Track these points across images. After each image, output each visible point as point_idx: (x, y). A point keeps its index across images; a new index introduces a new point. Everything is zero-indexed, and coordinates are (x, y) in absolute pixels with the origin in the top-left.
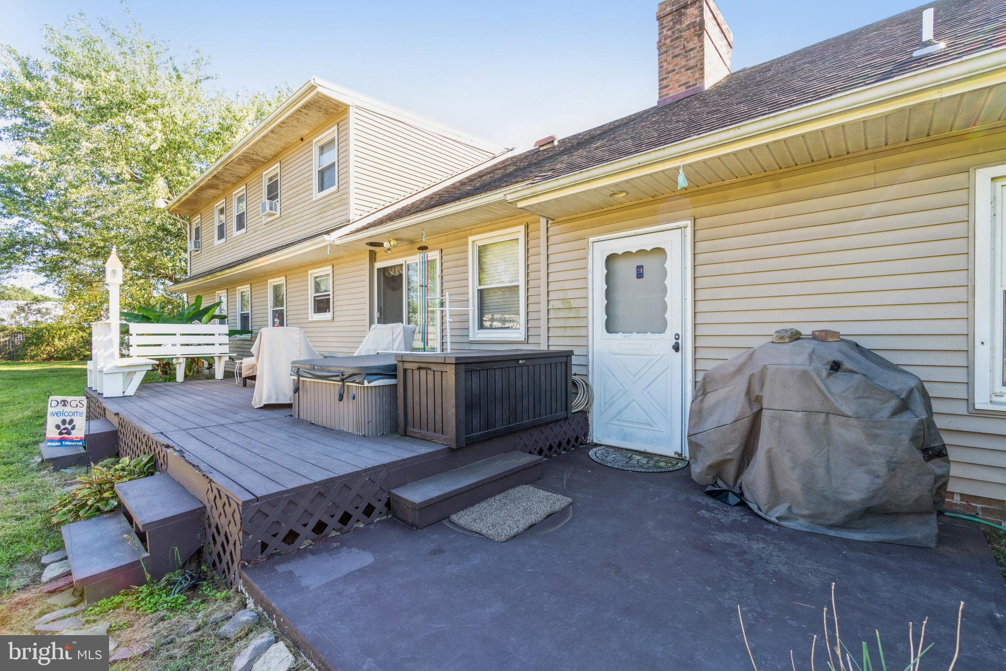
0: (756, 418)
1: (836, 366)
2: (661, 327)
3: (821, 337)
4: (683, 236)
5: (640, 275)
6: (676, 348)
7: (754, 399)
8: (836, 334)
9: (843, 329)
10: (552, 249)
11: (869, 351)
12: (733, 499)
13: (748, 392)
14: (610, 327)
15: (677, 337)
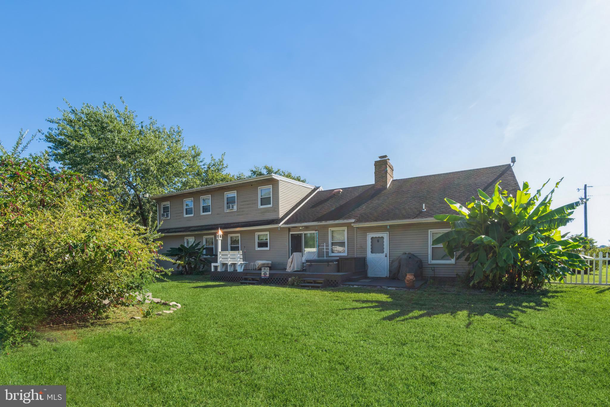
0: (400, 266)
1: (410, 258)
2: (383, 252)
3: (409, 254)
4: (387, 235)
5: (378, 242)
6: (386, 256)
7: (400, 263)
8: (410, 253)
9: (412, 253)
10: (358, 235)
11: (416, 256)
12: (397, 279)
13: (399, 262)
14: (372, 252)
15: (386, 254)
